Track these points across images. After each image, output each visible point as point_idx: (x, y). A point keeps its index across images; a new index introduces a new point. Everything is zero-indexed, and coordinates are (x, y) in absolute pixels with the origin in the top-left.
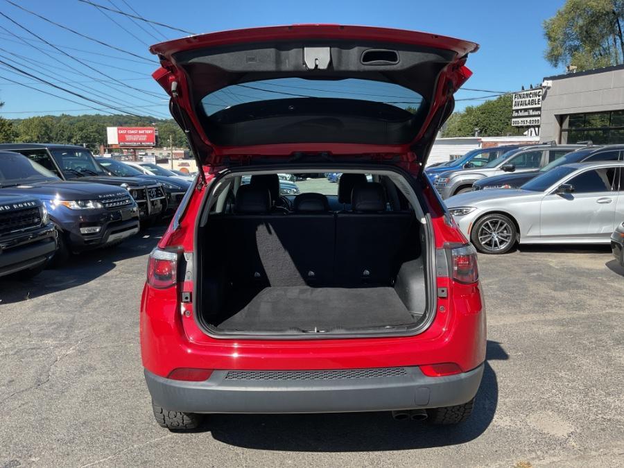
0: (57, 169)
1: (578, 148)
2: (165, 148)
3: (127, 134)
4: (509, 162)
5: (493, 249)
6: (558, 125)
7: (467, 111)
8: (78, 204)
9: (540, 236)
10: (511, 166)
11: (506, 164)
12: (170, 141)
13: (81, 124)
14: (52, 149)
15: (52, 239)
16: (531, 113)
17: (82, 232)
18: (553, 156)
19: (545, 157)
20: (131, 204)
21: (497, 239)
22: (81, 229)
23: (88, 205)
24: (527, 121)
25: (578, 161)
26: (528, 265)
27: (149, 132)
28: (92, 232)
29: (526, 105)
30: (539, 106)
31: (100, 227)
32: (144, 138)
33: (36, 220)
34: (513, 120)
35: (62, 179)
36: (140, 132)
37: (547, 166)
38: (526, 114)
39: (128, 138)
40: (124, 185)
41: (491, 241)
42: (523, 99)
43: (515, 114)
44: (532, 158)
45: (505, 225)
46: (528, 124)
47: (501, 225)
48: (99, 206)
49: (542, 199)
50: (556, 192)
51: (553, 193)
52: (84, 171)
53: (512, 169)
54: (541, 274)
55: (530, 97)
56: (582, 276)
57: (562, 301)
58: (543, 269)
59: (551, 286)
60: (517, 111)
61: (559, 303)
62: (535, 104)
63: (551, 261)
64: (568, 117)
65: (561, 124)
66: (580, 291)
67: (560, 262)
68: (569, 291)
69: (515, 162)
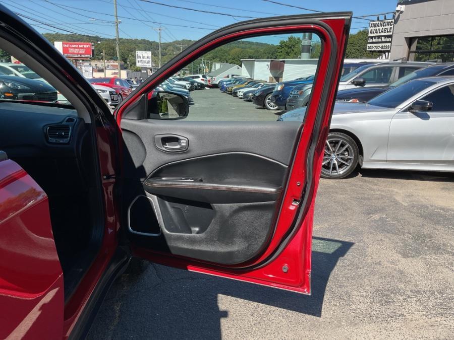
3: (70, 47)
4: (360, 76)
5: (330, 172)
6: (407, 47)
9: (386, 161)
10: (362, 80)
11: (357, 78)
16: (384, 39)
18: (402, 72)
19: (396, 72)
21: (336, 162)
24: (380, 47)
26: (368, 199)
27: (87, 46)
29: (380, 32)
30: (391, 34)
32: (83, 51)
34: (368, 45)
36: (80, 46)
37: (397, 82)
38: (379, 40)
39: (71, 50)
41: (329, 163)
42: (378, 28)
43: (370, 40)
44: (383, 73)
45: (346, 146)
46: (380, 49)
47: (343, 145)
49: (393, 117)
50: (409, 109)
51: (405, 111)
53: (361, 84)
54: (384, 216)
55: (384, 26)
56: (438, 223)
57: (416, 285)
58: (388, 206)
59: (399, 245)
60: (372, 38)
61: (411, 291)
62: (388, 32)
63: (397, 192)
64: (417, 40)
65: (410, 46)
66: (441, 258)
67: (408, 194)
68: (425, 259)
69: (366, 76)
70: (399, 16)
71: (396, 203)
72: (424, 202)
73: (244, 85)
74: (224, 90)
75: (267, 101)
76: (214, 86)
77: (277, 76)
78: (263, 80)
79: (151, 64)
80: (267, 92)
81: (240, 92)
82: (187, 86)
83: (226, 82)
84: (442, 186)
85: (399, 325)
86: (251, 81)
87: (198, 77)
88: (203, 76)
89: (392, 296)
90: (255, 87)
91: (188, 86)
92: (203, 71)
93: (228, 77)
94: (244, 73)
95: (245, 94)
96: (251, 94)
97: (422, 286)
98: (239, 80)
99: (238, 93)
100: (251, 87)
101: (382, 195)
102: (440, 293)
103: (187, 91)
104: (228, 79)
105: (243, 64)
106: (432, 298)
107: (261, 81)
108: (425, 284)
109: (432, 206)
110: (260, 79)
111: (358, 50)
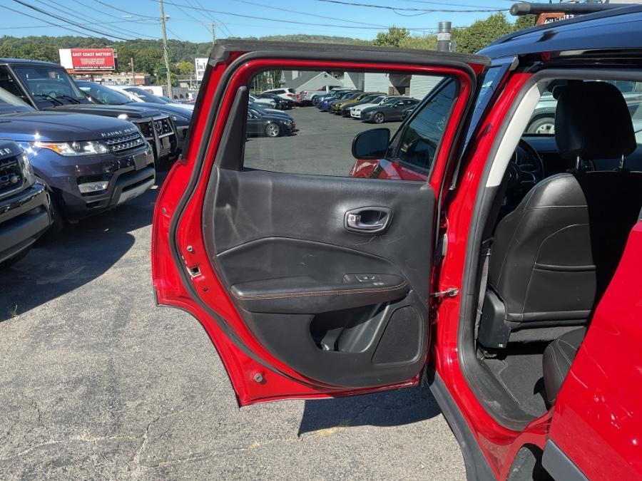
0: (24, 95)
2: (123, 74)
3: (82, 57)
8: (71, 146)
12: (131, 64)
13: (28, 47)
14: (14, 66)
15: (43, 207)
17: (82, 191)
20: (143, 145)
22: (80, 186)
23: (86, 148)
27: (108, 54)
28: (96, 189)
31: (107, 182)
32: (102, 61)
33: (15, 179)
35: (34, 107)
36: (97, 54)
39: (84, 61)
40: (123, 117)
48: (103, 149)
52: (62, 98)
73: (355, 101)
76: (306, 104)
77: (399, 85)
78: (380, 92)
81: (354, 110)
83: (324, 96)
86: (364, 93)
87: (283, 92)
88: (290, 91)
90: (374, 103)
93: (324, 89)
95: (364, 113)
96: (372, 113)
98: (344, 94)
99: (352, 113)
100: (367, 102)
104: (323, 93)
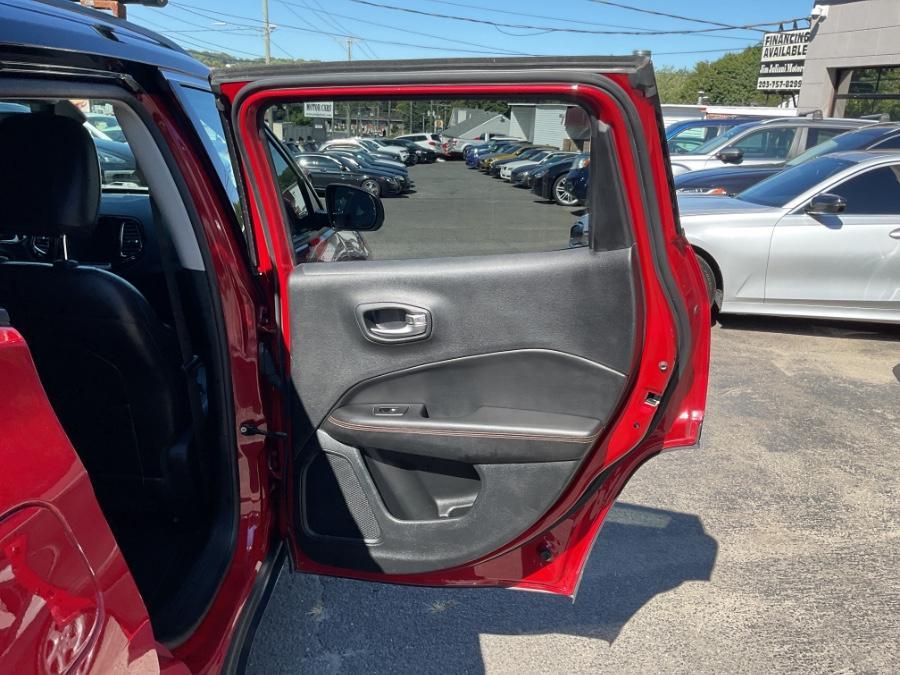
1: (864, 124)
4: (734, 146)
6: (831, 87)
7: (698, 69)
9: (764, 300)
10: (736, 152)
11: (727, 148)
16: (791, 68)
18: (814, 137)
19: (800, 139)
24: (782, 83)
25: (862, 147)
26: (726, 364)
29: (783, 55)
30: (802, 57)
34: (760, 79)
37: (802, 155)
38: (782, 70)
42: (780, 45)
43: (763, 70)
44: (777, 141)
46: (784, 88)
49: (776, 223)
50: (806, 209)
51: (799, 212)
53: (736, 159)
54: (749, 391)
55: (791, 42)
56: (840, 403)
57: (783, 489)
58: (759, 376)
59: (764, 433)
60: (768, 64)
61: (772, 496)
62: (799, 54)
63: (778, 355)
64: (851, 73)
65: (836, 84)
66: (831, 455)
67: (797, 358)
68: (805, 454)
69: (747, 144)
70: (817, 25)
71: (775, 371)
72: (824, 371)
73: (513, 156)
74: (475, 164)
75: (558, 188)
76: (455, 157)
77: (578, 137)
78: (551, 145)
79: (331, 113)
80: (558, 170)
81: (505, 168)
82: (402, 155)
83: (479, 147)
84: (864, 347)
85: (743, 538)
86: (529, 146)
87: (424, 138)
88: (434, 137)
89: (740, 501)
90: (534, 160)
91: (404, 156)
92: (433, 124)
93: (482, 138)
94: (514, 130)
95: (515, 173)
96: (526, 173)
97: (790, 490)
98: (504, 146)
99: (503, 172)
100: (527, 159)
101: (751, 359)
102: (817, 500)
103: (402, 165)
104: (481, 142)
105: (512, 113)
106: (803, 506)
107: (549, 147)
108: (796, 488)
109: (835, 378)
110: (544, 144)
111: (745, 87)
